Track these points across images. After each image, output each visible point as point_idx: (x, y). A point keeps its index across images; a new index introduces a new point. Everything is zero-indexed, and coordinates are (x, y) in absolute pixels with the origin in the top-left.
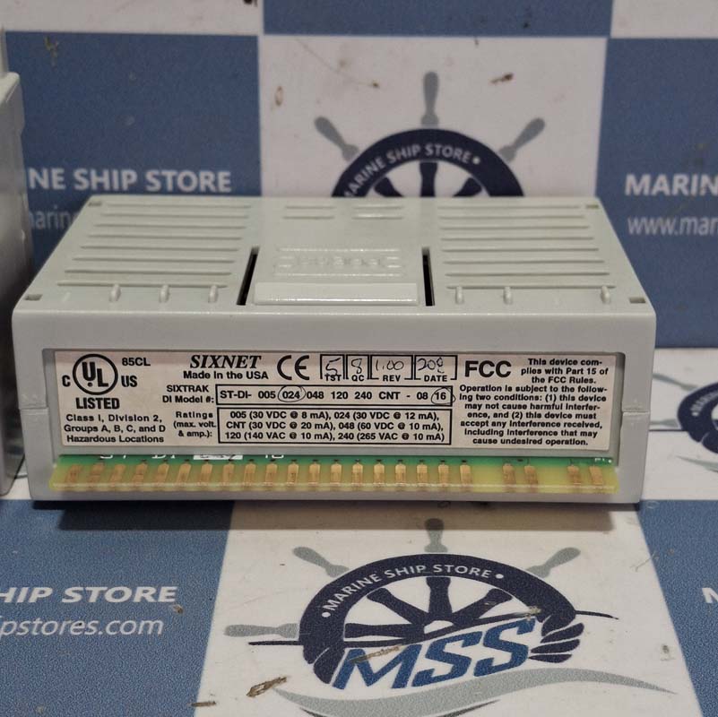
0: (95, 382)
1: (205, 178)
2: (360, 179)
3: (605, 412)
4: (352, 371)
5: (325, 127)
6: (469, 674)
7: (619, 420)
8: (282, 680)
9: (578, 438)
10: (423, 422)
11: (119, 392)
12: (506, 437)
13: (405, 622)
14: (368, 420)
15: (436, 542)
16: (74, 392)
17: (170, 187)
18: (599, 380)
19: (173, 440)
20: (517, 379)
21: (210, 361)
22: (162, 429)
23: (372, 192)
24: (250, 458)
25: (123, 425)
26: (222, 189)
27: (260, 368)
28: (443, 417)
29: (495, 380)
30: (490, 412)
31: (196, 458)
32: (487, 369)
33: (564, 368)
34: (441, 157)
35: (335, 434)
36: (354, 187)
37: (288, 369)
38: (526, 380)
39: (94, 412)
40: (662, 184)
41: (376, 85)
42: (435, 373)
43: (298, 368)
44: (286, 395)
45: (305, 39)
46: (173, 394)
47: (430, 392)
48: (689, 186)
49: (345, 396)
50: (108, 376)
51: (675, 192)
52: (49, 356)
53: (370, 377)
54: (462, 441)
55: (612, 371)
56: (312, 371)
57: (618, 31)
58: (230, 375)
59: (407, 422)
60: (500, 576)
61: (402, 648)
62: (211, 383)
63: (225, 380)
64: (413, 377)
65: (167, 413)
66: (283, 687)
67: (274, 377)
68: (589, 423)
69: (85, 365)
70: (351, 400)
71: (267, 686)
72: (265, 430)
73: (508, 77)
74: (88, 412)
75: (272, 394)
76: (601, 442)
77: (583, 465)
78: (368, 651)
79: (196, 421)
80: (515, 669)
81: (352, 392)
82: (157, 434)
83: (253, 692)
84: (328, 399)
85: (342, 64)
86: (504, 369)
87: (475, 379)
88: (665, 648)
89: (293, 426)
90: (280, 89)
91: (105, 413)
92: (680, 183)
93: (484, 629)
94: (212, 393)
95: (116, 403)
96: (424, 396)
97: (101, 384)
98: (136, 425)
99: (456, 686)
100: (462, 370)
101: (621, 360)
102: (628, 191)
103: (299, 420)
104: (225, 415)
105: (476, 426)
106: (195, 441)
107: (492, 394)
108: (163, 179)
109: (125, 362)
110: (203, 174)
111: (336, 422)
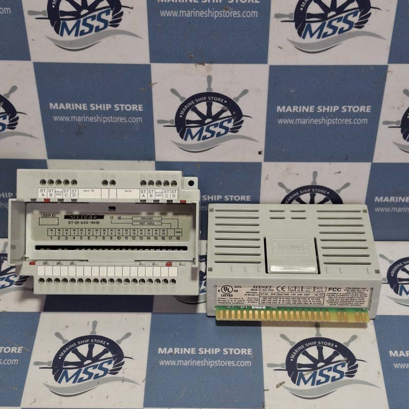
0: (227, 291)
1: (243, 198)
2: (291, 198)
3: (367, 299)
4: (297, 289)
5: (281, 185)
6: (330, 382)
7: (370, 301)
8: (284, 383)
9: (359, 304)
10: (316, 300)
11: (233, 293)
12: (339, 304)
13: (313, 363)
14: (301, 300)
15: (318, 333)
16: (221, 293)
17: (232, 200)
18: (365, 292)
19: (246, 303)
20: (343, 291)
21: (258, 287)
22: (244, 301)
23: (294, 201)
24: (268, 308)
25: (233, 300)
26: (247, 200)
27: (271, 288)
28: (322, 300)
29: (337, 292)
30: (335, 299)
31: (253, 308)
32: (334, 290)
33: (356, 290)
34: (317, 192)
35: (291, 303)
36: (289, 200)
37: (279, 289)
38: (346, 292)
39: (226, 297)
40: (387, 199)
41: (298, 174)
42: (320, 290)
43: (282, 289)
44: (278, 294)
45: (276, 163)
46: (248, 293)
47: (318, 294)
48: (395, 200)
49: (295, 295)
50: (230, 289)
51: (391, 201)
52: (215, 286)
53: (302, 291)
54: (326, 305)
55: (369, 290)
56: (286, 290)
57: (375, 161)
58: (264, 290)
59: (312, 300)
60: (336, 346)
61: (313, 372)
62: (258, 292)
63: (262, 291)
64: (314, 291)
65: (246, 298)
66: (284, 385)
67: (275, 290)
68: (362, 301)
69: (224, 288)
70: (296, 295)
71: (281, 384)
72: (272, 301)
73: (340, 172)
74: (224, 297)
75: (275, 294)
76: (365, 305)
77: (360, 312)
78: (304, 373)
79: (253, 300)
80: (342, 379)
81: (297, 294)
82: (243, 302)
83: (277, 387)
84: (290, 295)
85: (288, 169)
86: (339, 290)
87: (331, 291)
88: (379, 373)
89: (280, 301)
90: (268, 175)
91: (229, 297)
92: (392, 199)
93: (333, 365)
94: (258, 293)
95: (232, 296)
96: (317, 295)
97: (228, 291)
98: (237, 300)
99: (327, 385)
100: (328, 290)
101: (372, 289)
102: (376, 201)
103: (282, 300)
104: (261, 298)
105: (331, 301)
106: (253, 304)
107: (336, 295)
108: (230, 198)
109: (235, 287)
110: (242, 196)
111: (292, 300)
